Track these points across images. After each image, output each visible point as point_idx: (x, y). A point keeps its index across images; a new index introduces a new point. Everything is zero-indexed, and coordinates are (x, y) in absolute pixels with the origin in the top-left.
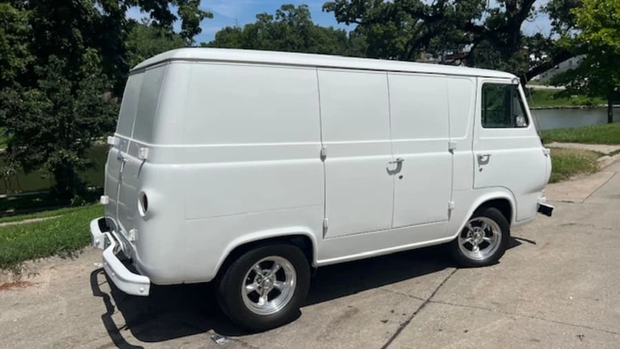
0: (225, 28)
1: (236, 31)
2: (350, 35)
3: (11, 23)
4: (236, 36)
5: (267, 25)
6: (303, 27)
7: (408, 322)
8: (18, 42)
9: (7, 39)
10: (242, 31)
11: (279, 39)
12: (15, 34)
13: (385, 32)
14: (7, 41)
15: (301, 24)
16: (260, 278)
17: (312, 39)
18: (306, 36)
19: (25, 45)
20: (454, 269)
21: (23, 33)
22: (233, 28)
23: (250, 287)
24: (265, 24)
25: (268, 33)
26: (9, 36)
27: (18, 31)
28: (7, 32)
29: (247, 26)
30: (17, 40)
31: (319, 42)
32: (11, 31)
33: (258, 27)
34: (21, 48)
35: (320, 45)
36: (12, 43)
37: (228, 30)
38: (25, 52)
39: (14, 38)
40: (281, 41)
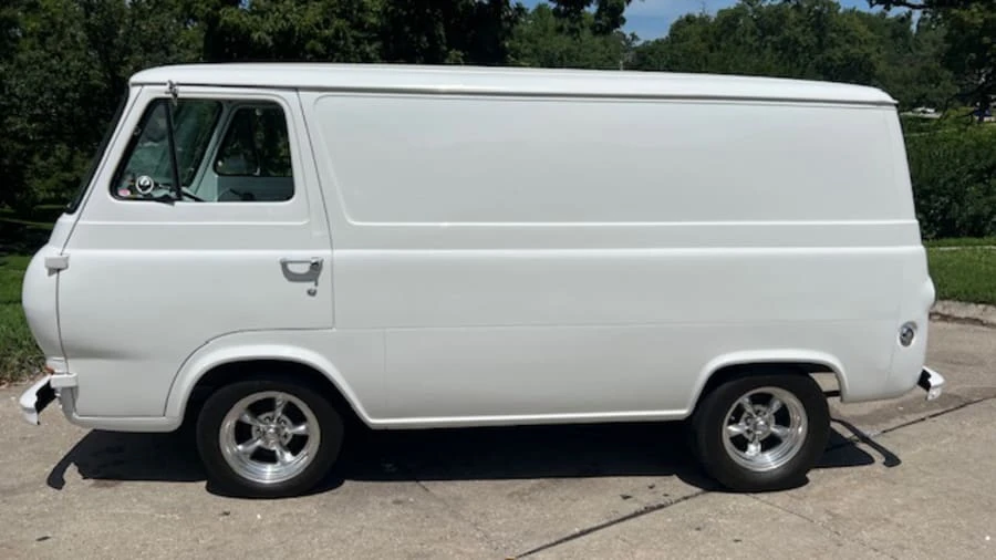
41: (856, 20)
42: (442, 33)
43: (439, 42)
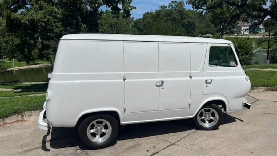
0: (146, 12)
1: (151, 13)
2: (205, 14)
3: (55, 15)
4: (151, 15)
5: (164, 11)
6: (181, 11)
7: (157, 152)
8: (57, 22)
9: (53, 21)
10: (154, 13)
11: (169, 16)
12: (56, 19)
13: (221, 12)
14: (53, 22)
15: (180, 9)
16: (97, 127)
17: (185, 16)
18: (182, 15)
19: (60, 23)
20: (196, 130)
21: (59, 18)
22: (150, 12)
23: (92, 131)
24: (163, 10)
25: (164, 14)
26: (54, 20)
27: (57, 18)
28: (53, 18)
29: (156, 11)
30: (57, 21)
31: (188, 18)
32: (55, 18)
33: (160, 12)
34: (58, 24)
35: (188, 19)
36: (55, 22)
37: (148, 13)
38: (60, 26)
39: (56, 20)
40: (170, 18)
41: (190, 12)
42: (80, 19)
43: (79, 22)
